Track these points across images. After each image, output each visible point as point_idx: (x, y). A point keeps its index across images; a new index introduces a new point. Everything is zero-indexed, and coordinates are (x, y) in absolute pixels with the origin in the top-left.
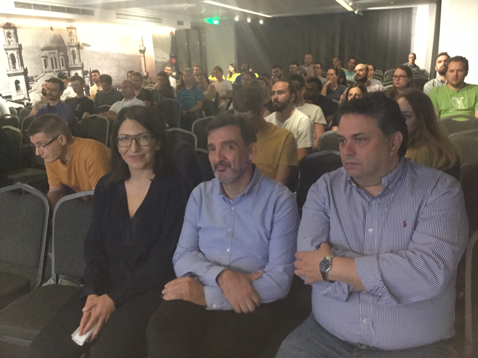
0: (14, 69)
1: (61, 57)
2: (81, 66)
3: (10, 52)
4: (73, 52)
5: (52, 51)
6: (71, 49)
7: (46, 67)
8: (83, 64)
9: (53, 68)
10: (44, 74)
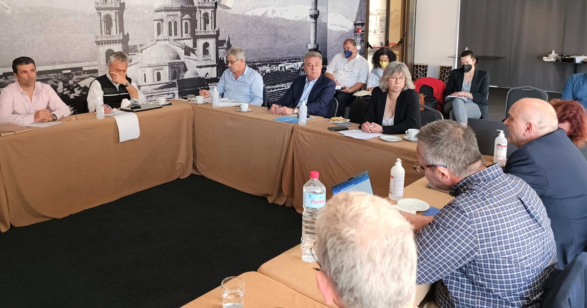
0: (108, 35)
1: (184, 22)
2: (215, 34)
3: (104, 13)
4: (206, 15)
5: (171, 13)
6: (203, 11)
7: (159, 33)
8: (218, 32)
9: (170, 34)
10: (154, 42)
